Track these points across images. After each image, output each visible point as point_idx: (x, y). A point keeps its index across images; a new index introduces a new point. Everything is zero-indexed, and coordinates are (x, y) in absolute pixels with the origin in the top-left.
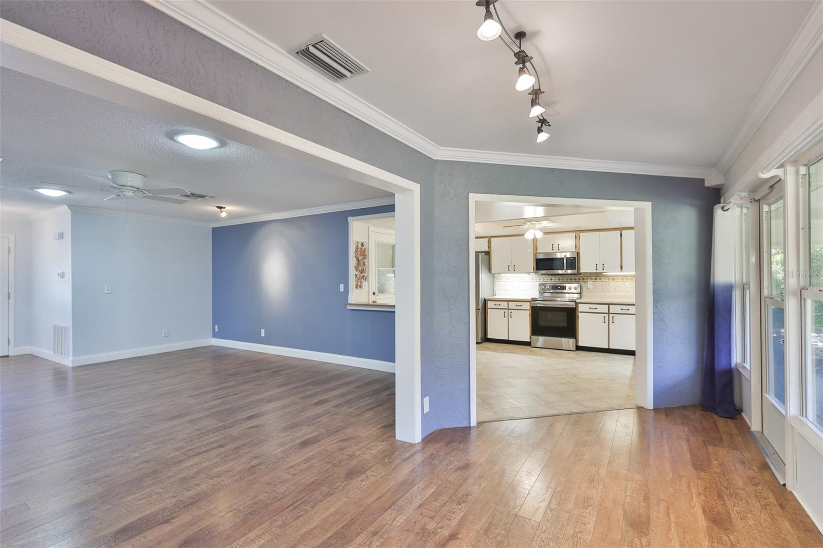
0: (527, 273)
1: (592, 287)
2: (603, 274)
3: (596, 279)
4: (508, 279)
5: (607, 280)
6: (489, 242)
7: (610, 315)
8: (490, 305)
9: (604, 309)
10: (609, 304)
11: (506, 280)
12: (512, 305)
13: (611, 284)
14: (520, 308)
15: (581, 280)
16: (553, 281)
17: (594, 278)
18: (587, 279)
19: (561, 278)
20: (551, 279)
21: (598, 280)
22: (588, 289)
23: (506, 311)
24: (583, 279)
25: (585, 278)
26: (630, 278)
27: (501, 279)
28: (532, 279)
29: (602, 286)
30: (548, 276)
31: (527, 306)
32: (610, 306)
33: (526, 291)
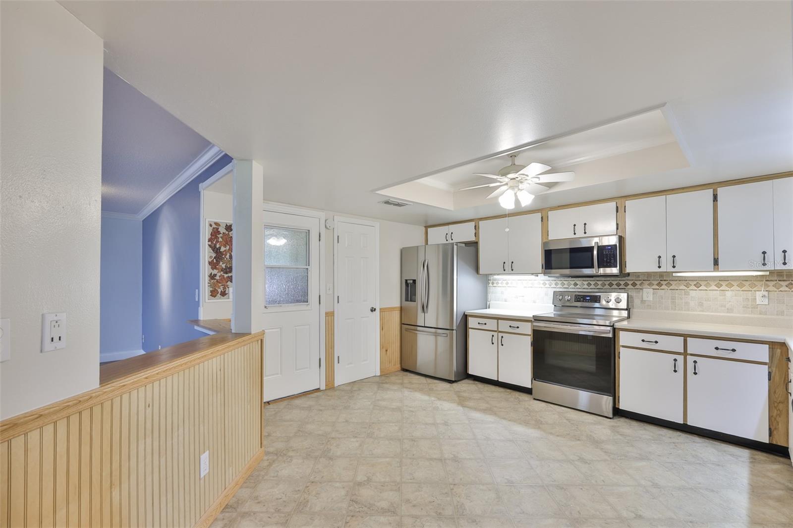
0: (532, 274)
1: (651, 298)
2: (674, 274)
3: (659, 284)
4: (507, 283)
5: (683, 287)
6: (477, 227)
7: (688, 357)
8: (472, 322)
9: (676, 344)
10: (686, 336)
11: (504, 285)
12: (504, 326)
13: (693, 293)
14: (517, 331)
15: (630, 287)
16: (578, 286)
17: (656, 283)
18: (641, 284)
19: (592, 283)
20: (576, 284)
21: (663, 287)
22: (643, 301)
23: (495, 334)
24: (634, 285)
25: (638, 283)
26: (735, 284)
27: (497, 283)
28: (544, 284)
29: (673, 298)
30: (570, 279)
31: (527, 329)
32: (689, 339)
33: (534, 302)
